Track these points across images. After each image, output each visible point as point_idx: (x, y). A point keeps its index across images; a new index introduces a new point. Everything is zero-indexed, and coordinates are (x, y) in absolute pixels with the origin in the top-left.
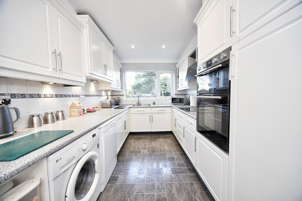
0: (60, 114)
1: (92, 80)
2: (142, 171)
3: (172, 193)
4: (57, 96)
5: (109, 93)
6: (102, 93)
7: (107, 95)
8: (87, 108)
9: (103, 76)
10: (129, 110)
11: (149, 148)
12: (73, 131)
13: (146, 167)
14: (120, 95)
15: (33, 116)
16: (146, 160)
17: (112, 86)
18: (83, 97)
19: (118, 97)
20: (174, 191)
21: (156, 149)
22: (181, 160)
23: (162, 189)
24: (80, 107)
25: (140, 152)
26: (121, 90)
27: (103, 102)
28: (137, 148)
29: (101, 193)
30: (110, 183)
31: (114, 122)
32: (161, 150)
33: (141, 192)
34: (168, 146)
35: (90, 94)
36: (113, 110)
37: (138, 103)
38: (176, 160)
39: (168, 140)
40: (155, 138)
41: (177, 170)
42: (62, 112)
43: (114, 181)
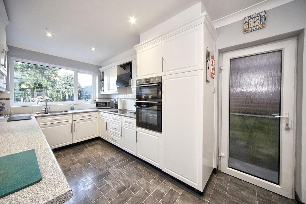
2: (88, 183)
3: (126, 180)
11: (80, 161)
13: (89, 178)
16: (84, 173)
20: (127, 178)
21: (90, 159)
22: (120, 157)
23: (117, 183)
32: (96, 158)
33: (99, 197)
34: (101, 151)
37: (45, 109)
38: (115, 159)
39: (97, 147)
41: (121, 165)
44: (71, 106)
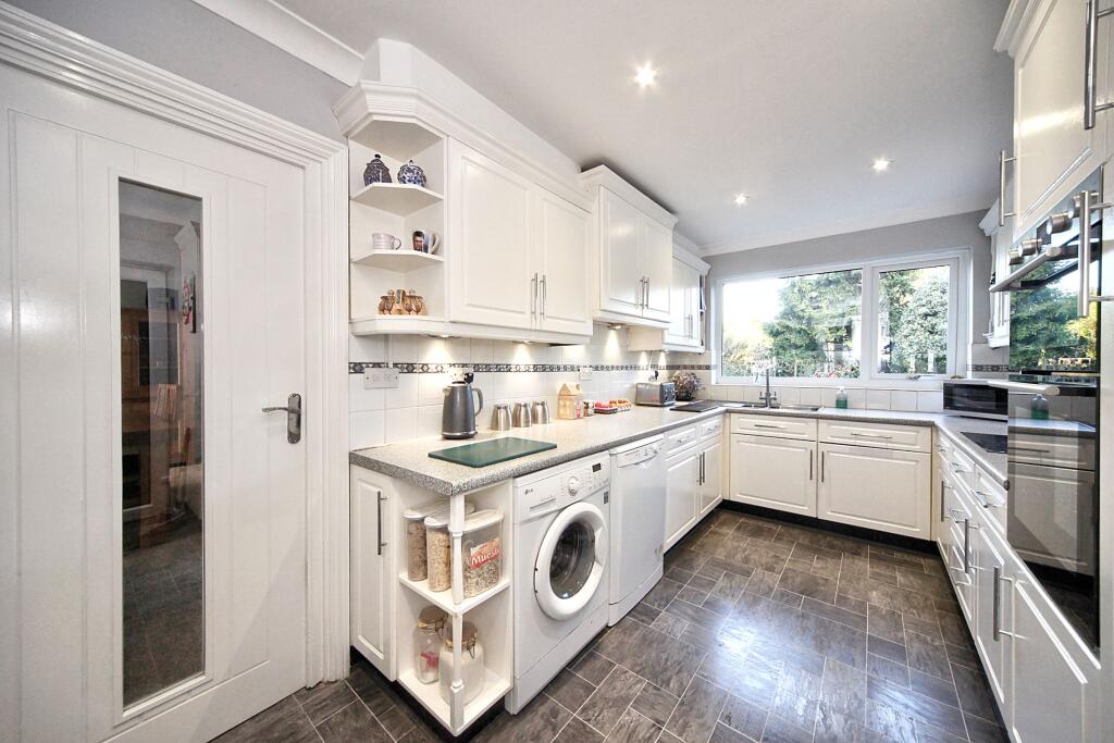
0: (539, 408)
1: (612, 325)
4: (536, 368)
5: (663, 361)
6: (638, 360)
7: (653, 366)
8: (595, 402)
9: (638, 312)
10: (724, 421)
11: (790, 574)
12: (555, 447)
14: (700, 367)
15: (499, 408)
17: (668, 339)
18: (587, 370)
19: (689, 371)
21: (823, 588)
24: (578, 398)
25: (748, 573)
26: (701, 350)
27: (640, 386)
28: (739, 557)
29: (608, 627)
30: (634, 616)
31: (655, 446)
32: (842, 599)
34: (891, 596)
35: (605, 364)
36: (667, 416)
37: (764, 396)
39: (898, 574)
40: (832, 547)
42: (543, 404)
43: (644, 618)
44: (839, 392)
